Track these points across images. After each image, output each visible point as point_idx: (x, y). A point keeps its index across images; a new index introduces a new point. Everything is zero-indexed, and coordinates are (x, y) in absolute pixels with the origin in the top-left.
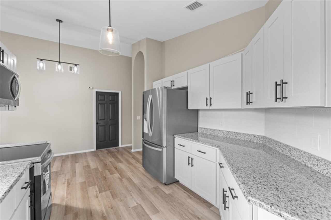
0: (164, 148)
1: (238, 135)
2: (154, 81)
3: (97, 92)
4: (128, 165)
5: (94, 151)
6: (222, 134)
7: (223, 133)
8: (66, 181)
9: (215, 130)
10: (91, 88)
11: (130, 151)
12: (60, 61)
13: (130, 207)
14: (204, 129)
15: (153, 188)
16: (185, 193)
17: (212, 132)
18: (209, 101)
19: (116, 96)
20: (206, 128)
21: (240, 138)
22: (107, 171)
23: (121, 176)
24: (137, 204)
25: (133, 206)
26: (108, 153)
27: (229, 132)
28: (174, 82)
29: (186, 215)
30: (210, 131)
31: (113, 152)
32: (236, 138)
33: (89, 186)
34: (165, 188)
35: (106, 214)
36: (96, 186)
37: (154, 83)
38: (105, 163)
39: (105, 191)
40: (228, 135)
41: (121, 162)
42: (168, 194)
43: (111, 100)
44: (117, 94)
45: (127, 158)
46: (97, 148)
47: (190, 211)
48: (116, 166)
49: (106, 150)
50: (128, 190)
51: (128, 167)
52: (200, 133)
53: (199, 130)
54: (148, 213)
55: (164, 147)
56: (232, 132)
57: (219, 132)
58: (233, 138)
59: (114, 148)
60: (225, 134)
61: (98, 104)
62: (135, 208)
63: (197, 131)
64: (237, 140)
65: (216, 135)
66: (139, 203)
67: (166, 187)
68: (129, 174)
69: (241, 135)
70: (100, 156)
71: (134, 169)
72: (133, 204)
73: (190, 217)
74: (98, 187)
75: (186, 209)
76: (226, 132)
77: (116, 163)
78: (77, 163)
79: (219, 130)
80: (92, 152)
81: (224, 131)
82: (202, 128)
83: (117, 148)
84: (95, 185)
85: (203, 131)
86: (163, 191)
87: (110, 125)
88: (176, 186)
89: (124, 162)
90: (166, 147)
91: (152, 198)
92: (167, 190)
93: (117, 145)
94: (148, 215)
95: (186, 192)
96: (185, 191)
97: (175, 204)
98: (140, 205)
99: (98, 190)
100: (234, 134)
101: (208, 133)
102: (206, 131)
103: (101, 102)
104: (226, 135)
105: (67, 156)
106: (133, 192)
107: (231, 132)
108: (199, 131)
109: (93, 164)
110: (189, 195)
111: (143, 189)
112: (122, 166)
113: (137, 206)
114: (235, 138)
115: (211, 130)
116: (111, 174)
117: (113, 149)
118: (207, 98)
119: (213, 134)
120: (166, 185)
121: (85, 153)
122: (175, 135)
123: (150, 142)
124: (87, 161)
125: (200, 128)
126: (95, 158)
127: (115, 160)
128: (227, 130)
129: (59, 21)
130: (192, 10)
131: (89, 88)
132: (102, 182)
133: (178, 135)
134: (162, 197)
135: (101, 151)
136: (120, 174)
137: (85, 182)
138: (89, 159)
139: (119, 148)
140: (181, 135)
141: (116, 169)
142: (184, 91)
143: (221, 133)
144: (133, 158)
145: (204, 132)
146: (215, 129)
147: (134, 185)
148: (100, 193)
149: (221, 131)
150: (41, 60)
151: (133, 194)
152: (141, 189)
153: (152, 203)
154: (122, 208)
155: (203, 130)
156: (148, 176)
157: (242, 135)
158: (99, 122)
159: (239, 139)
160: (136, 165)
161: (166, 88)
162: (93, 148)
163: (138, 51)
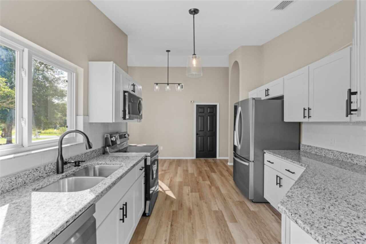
0: (250, 163)
1: (354, 157)
2: (249, 91)
3: (197, 105)
4: (220, 176)
5: (194, 160)
6: (331, 155)
7: (333, 154)
8: (170, 178)
9: (322, 149)
10: (192, 102)
11: (226, 164)
12: (169, 83)
13: (212, 210)
14: (308, 146)
15: (239, 201)
16: (273, 215)
17: (318, 152)
18: (307, 112)
19: (214, 108)
20: (310, 146)
21: (358, 162)
22: (200, 178)
23: (211, 184)
24: (219, 209)
25: (215, 210)
26: (205, 163)
27: (341, 153)
28: (269, 91)
29: (265, 234)
30: (316, 150)
31: (210, 163)
32: (352, 162)
33: (185, 185)
34: (251, 205)
35: (191, 208)
36: (189, 187)
37: (250, 93)
38: (201, 171)
39: (195, 192)
40: (340, 157)
41: (215, 172)
42: (252, 211)
43: (210, 112)
44: (216, 106)
45: (222, 170)
46: (197, 157)
47: (271, 232)
48: (209, 175)
49: (205, 160)
50: (214, 196)
51: (220, 178)
52: (302, 152)
53: (301, 147)
54: (226, 219)
55: (250, 161)
56: (346, 153)
57: (327, 151)
58: (348, 161)
59: (212, 159)
60: (336, 154)
61: (198, 116)
62: (216, 212)
63: (299, 149)
64: (354, 164)
65: (324, 155)
66: (221, 210)
67: (253, 204)
68: (219, 183)
69: (359, 158)
70: (198, 164)
71: (224, 180)
72: (215, 208)
73: (268, 238)
74: (191, 187)
75: (267, 230)
76: (338, 152)
77: (210, 172)
78: (179, 166)
79: (327, 149)
80: (192, 160)
81: (335, 152)
82: (305, 146)
83: (215, 159)
84: (189, 185)
85: (307, 149)
86: (248, 207)
87: (208, 136)
88: (264, 207)
89: (218, 173)
90: (253, 162)
91: (234, 209)
92: (252, 207)
93: (215, 157)
94: (225, 221)
95: (275, 216)
96: (274, 213)
97: (256, 221)
98: (221, 211)
99: (190, 190)
100: (348, 156)
101: (312, 152)
102: (310, 149)
103: (201, 114)
104: (338, 156)
105: (174, 160)
106: (218, 200)
107: (344, 153)
108: (301, 149)
109: (191, 169)
110: (276, 219)
111: (228, 199)
112: (214, 176)
113: (218, 211)
114: (350, 161)
115: (316, 148)
116: (203, 180)
117: (210, 160)
118: (304, 108)
119: (320, 154)
120: (252, 203)
121: (187, 160)
122: (264, 150)
123: (239, 156)
124: (187, 167)
125: (303, 145)
126: (194, 165)
127: (210, 169)
128: (340, 151)
129: (168, 51)
130: (283, 9)
131: (190, 102)
132: (195, 185)
133: (268, 150)
134: (245, 211)
135: (200, 160)
136: (211, 182)
137: (182, 182)
138: (189, 165)
139: (217, 159)
140: (271, 151)
141: (209, 177)
142: (279, 101)
143: (331, 153)
144: (227, 170)
145: (308, 151)
146: (322, 147)
147: (221, 194)
148: (191, 192)
149: (330, 150)
150: (157, 84)
151: (217, 201)
152: (226, 199)
153: (232, 213)
154: (205, 208)
155: (306, 147)
156: (237, 190)
157: (362, 158)
158: (199, 133)
159: (357, 164)
160: (228, 177)
161: (254, 99)
162: (193, 157)
163: (234, 61)
